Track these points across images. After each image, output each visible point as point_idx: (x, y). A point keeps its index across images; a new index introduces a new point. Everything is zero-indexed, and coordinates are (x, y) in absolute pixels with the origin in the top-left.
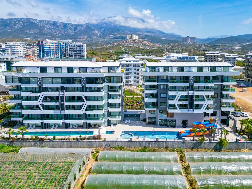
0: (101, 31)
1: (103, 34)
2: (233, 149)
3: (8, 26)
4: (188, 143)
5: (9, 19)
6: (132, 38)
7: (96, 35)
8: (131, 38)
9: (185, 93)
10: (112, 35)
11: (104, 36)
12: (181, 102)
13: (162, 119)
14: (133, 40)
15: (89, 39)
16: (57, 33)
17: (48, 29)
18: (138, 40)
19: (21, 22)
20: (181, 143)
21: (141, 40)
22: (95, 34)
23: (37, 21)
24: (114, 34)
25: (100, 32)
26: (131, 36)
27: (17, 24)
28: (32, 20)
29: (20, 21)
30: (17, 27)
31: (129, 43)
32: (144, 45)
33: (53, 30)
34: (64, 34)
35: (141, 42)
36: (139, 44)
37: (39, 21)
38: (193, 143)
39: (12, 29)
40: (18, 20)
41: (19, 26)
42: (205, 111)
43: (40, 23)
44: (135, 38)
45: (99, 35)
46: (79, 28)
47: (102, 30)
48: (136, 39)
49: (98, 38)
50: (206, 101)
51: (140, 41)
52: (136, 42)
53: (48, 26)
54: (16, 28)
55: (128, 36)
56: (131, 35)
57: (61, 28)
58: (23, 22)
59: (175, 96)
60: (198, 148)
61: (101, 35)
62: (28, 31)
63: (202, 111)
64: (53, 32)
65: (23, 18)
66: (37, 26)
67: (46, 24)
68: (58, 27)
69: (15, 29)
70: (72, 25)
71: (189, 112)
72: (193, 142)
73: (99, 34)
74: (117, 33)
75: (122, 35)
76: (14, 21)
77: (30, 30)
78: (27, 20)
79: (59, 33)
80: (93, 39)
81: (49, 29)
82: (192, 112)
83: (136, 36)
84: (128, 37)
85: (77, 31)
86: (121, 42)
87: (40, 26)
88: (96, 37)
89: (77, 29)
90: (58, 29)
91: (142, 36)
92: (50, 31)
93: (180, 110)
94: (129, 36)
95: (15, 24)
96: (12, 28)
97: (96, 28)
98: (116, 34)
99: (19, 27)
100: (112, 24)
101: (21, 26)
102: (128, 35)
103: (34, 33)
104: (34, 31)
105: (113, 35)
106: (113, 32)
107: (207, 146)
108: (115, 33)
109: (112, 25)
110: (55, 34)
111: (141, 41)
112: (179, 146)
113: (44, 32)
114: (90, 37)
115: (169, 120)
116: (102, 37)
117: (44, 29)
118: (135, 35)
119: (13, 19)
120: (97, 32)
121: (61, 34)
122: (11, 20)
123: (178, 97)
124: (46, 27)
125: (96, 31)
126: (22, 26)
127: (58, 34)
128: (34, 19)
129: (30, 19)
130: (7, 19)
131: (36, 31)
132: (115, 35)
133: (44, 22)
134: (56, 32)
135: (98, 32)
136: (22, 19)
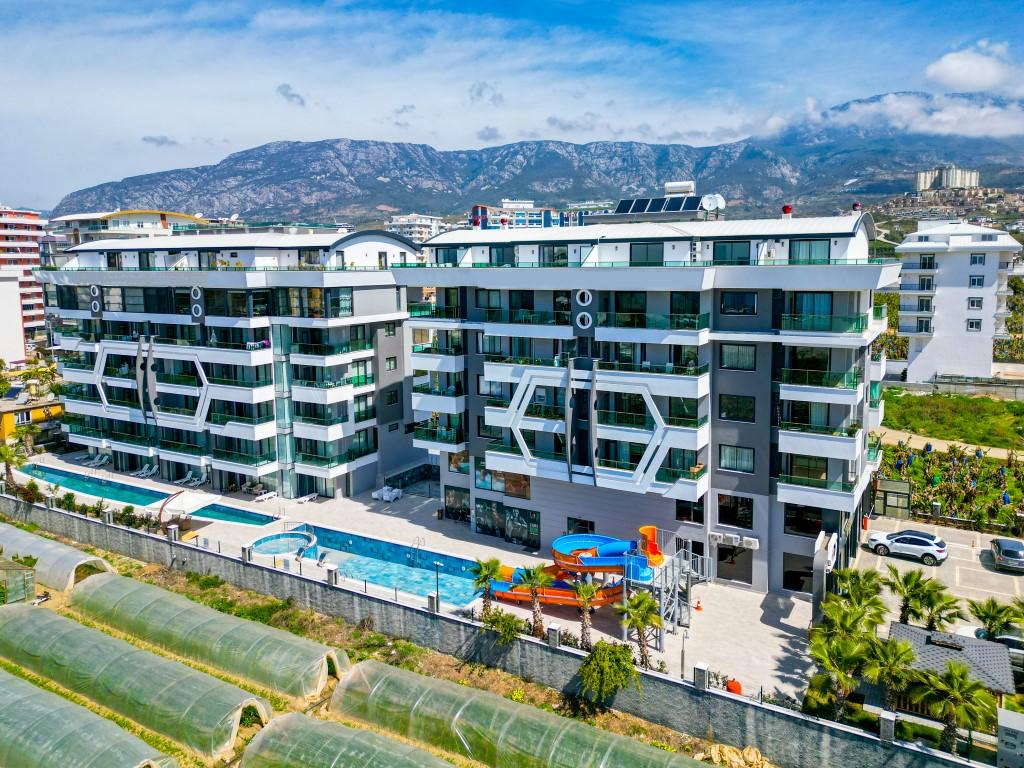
0: (806, 165)
1: (813, 176)
2: (675, 724)
3: (484, 174)
4: (447, 624)
5: (487, 149)
6: (944, 184)
7: (781, 182)
8: (937, 184)
9: (551, 376)
10: (853, 176)
11: (818, 186)
12: (538, 425)
13: (489, 503)
14: (947, 194)
15: (750, 200)
16: (632, 186)
17: (604, 173)
18: (976, 194)
19: (520, 157)
20: (422, 618)
21: (992, 192)
22: (778, 179)
23: (570, 148)
24: (864, 173)
25: (802, 169)
26: (940, 174)
27: (508, 162)
28: (552, 147)
29: (516, 153)
30: (506, 177)
31: (922, 205)
32: (1008, 213)
33: (619, 175)
34: (657, 188)
35: (991, 200)
36: (979, 209)
37: (577, 147)
38: (472, 630)
39: (493, 182)
40: (512, 151)
41: (513, 169)
42: (653, 485)
43: (579, 154)
44: (958, 185)
45: (794, 181)
46: (712, 162)
47: (813, 158)
48: (962, 189)
49: (789, 195)
50: (659, 431)
51: (986, 194)
52: (962, 204)
53: (603, 163)
54: (503, 178)
55: (923, 175)
56: (941, 170)
57: (649, 165)
58: (525, 157)
59: (512, 387)
60: (495, 667)
61: (807, 182)
62: (537, 186)
63: (641, 481)
64: (620, 184)
65: (527, 144)
66: (569, 164)
67: (599, 156)
68: (637, 165)
69: (502, 182)
70: (689, 150)
71: (577, 479)
72: (470, 626)
73: (797, 179)
74: (880, 167)
75: (900, 176)
76: (501, 156)
77: (545, 182)
78: (539, 148)
79: (638, 187)
80: (766, 200)
81: (608, 173)
82: (588, 481)
83: (968, 175)
84: (925, 180)
85: (705, 173)
86: (887, 207)
87: (576, 164)
88: (780, 191)
89: (705, 166)
90: (637, 170)
91: (1007, 172)
92: (609, 181)
93: (535, 464)
94: (929, 175)
95: (501, 166)
96: (493, 177)
97: (786, 155)
98: (873, 175)
99: (513, 173)
100: (857, 130)
101: (518, 172)
102: (925, 171)
103: (555, 190)
104: (556, 184)
105: (858, 176)
106: (860, 165)
107: (535, 664)
108: (870, 170)
109: (861, 135)
110: (625, 188)
111: (990, 196)
112: (413, 629)
113: (589, 183)
114: (757, 194)
115: (511, 509)
116: (807, 188)
117: (589, 176)
118: (959, 172)
119: (496, 149)
120: (786, 170)
121: (645, 189)
122: (492, 151)
123: (521, 399)
124: (597, 166)
125: (784, 165)
126: (523, 171)
127: (634, 191)
128: (560, 142)
129: (548, 142)
130: (482, 151)
131: (562, 184)
132: (866, 176)
133: (593, 151)
134: (628, 183)
135: (794, 170)
136: (522, 144)
